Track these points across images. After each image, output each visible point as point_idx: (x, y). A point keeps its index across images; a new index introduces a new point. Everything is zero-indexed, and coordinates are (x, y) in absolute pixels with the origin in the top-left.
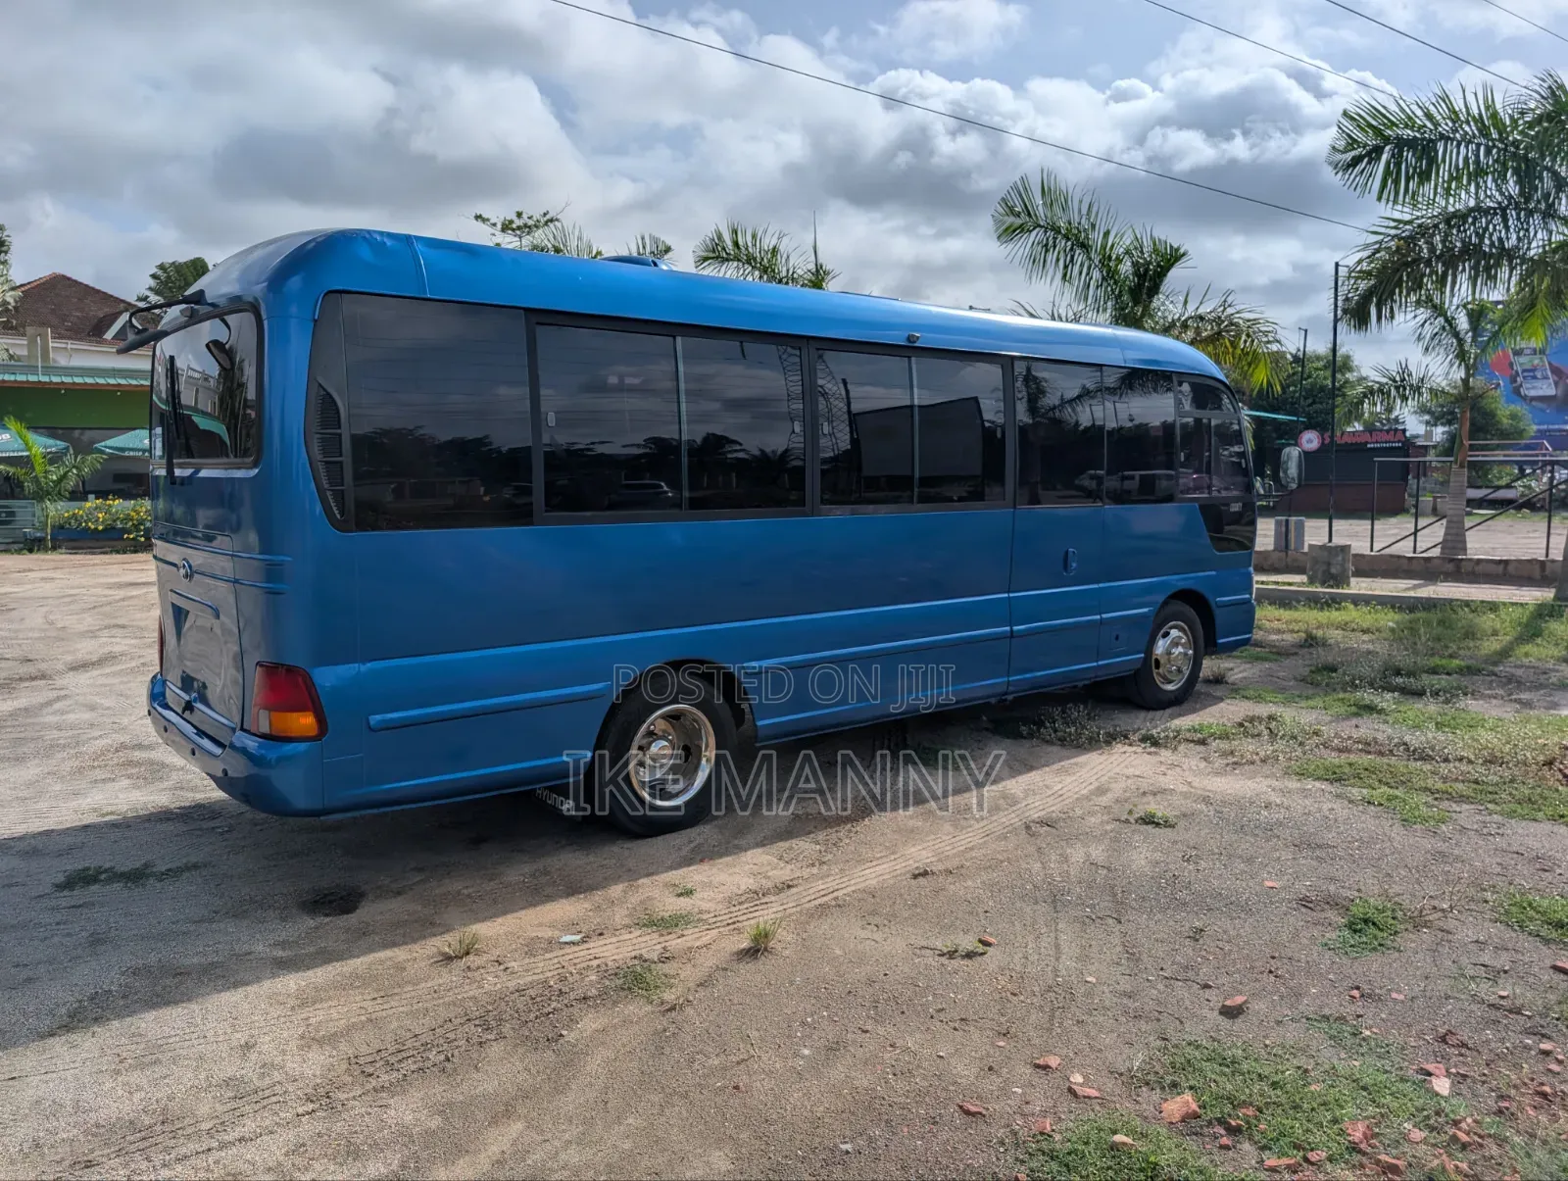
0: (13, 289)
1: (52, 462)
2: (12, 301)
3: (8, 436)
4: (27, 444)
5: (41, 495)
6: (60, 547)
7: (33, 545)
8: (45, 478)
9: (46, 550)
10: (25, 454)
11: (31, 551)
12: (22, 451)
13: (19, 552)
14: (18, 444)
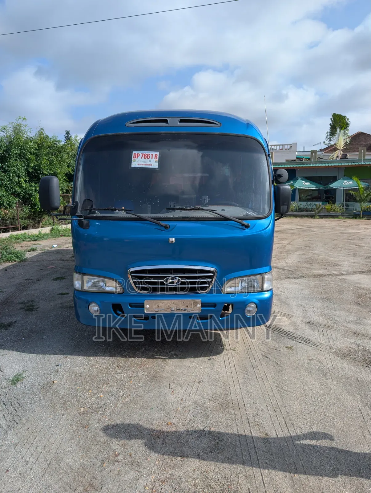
0: (349, 137)
1: (365, 190)
2: (348, 141)
3: (352, 182)
4: (358, 184)
5: (361, 201)
6: (364, 217)
7: (356, 216)
8: (363, 195)
9: (360, 218)
10: (358, 187)
11: (356, 218)
12: (357, 186)
13: (352, 218)
14: (356, 184)
